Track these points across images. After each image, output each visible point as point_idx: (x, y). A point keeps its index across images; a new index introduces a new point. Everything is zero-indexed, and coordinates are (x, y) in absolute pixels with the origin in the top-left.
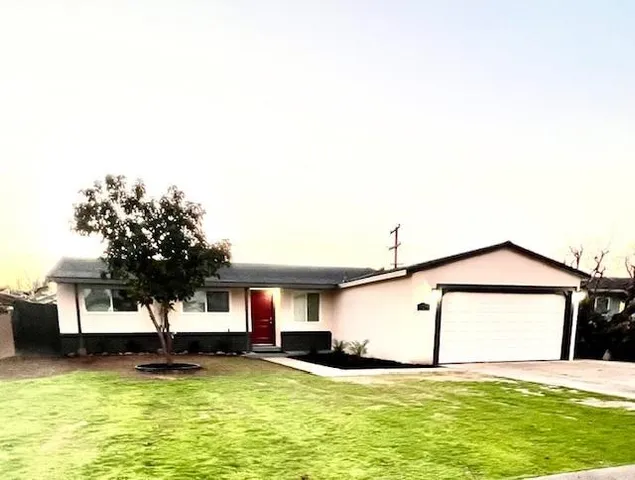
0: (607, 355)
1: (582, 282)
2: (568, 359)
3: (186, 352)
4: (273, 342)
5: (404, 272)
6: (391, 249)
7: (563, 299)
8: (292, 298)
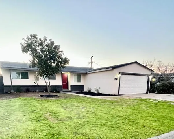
0: (156, 92)
1: (152, 73)
2: (148, 93)
3: (45, 91)
4: (68, 89)
5: (112, 69)
6: (90, 63)
7: (147, 77)
8: (73, 76)
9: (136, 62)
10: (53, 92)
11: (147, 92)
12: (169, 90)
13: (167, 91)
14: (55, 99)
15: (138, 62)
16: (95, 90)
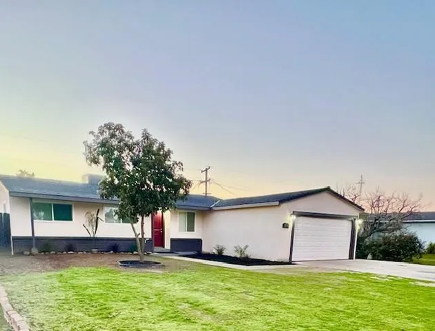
0: (370, 256)
1: (360, 214)
2: (352, 259)
3: (112, 252)
4: (163, 245)
5: (277, 203)
6: (202, 182)
7: (350, 223)
8: (178, 215)
9: (328, 190)
10: (132, 252)
11: (351, 257)
12: (399, 254)
13: (395, 255)
14: (161, 272)
15: (332, 188)
16: (237, 251)
